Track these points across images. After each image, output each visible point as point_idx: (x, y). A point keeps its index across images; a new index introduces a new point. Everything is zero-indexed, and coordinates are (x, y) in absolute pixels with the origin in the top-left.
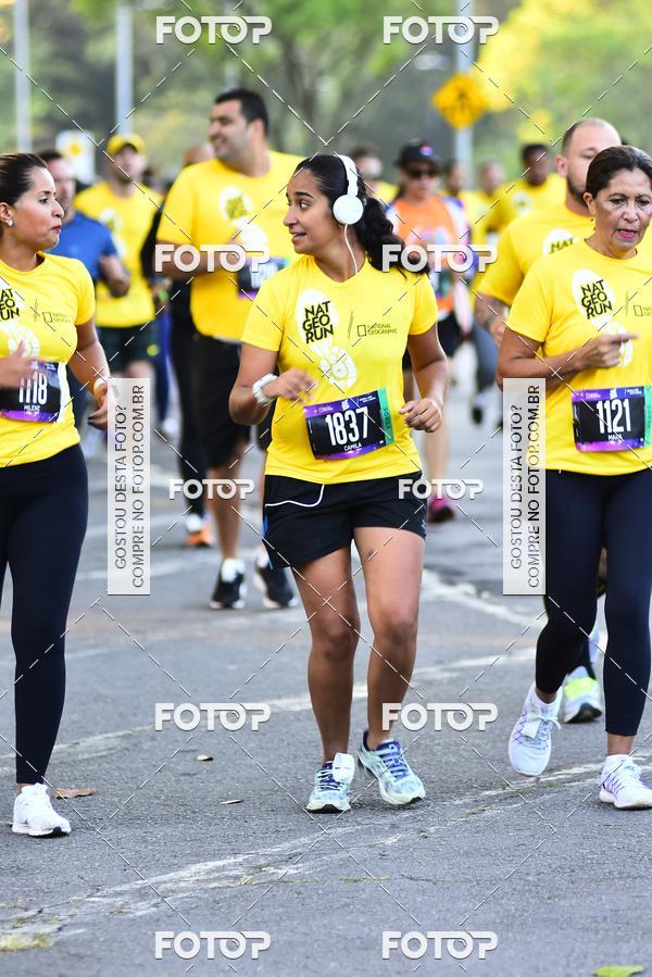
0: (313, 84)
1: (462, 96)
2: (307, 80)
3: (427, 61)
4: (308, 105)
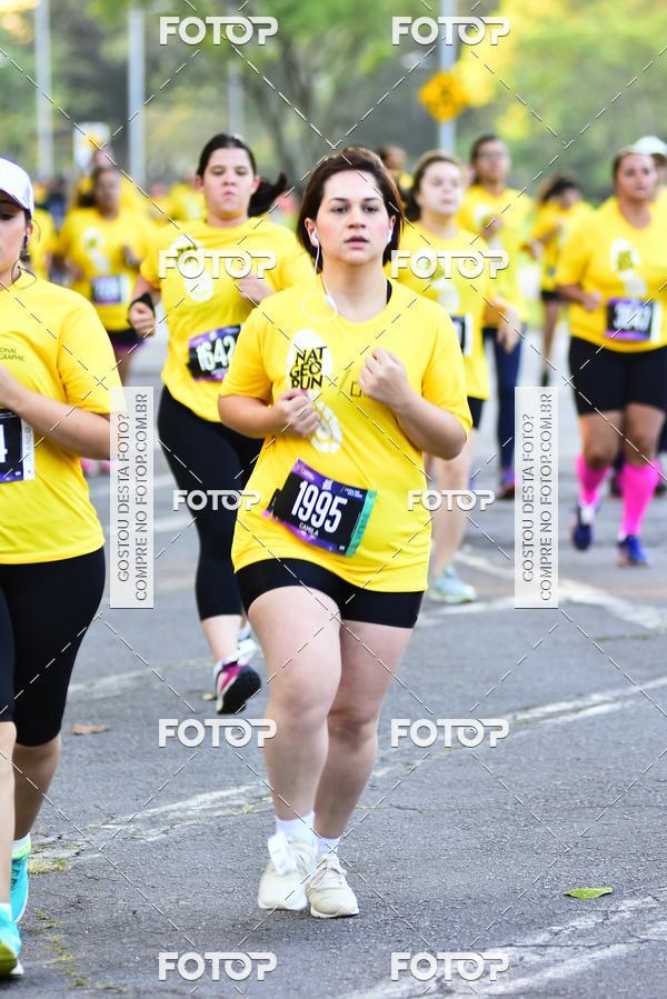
0: (309, 81)
1: (445, 92)
2: (303, 77)
3: (414, 61)
4: (304, 99)
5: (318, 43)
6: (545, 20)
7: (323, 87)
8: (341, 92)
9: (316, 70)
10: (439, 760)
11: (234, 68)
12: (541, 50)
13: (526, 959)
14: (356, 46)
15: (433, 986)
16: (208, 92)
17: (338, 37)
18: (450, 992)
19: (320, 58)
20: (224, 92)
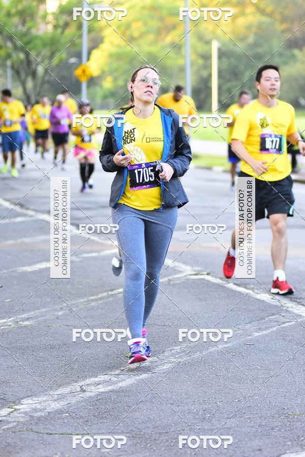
0: (36, 67)
1: (84, 71)
2: (34, 66)
3: (73, 60)
4: (34, 74)
5: (38, 55)
6: (119, 46)
7: (40, 70)
8: (46, 71)
9: (38, 64)
10: (81, 309)
11: (9, 63)
12: (118, 57)
13: (112, 379)
14: (52, 55)
15: (79, 389)
17: (46, 52)
18: (85, 391)
19: (39, 60)
20: (5, 71)
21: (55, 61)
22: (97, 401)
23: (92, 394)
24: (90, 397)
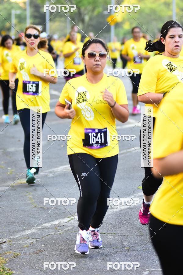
3: (106, 12)
4: (83, 21)
5: (86, 9)
7: (87, 18)
8: (91, 19)
9: (85, 14)
11: (68, 14)
14: (94, 10)
16: (63, 19)
17: (90, 8)
19: (86, 12)
20: (66, 19)
21: (96, 13)
22: (120, 214)
23: (117, 210)
24: (116, 212)
